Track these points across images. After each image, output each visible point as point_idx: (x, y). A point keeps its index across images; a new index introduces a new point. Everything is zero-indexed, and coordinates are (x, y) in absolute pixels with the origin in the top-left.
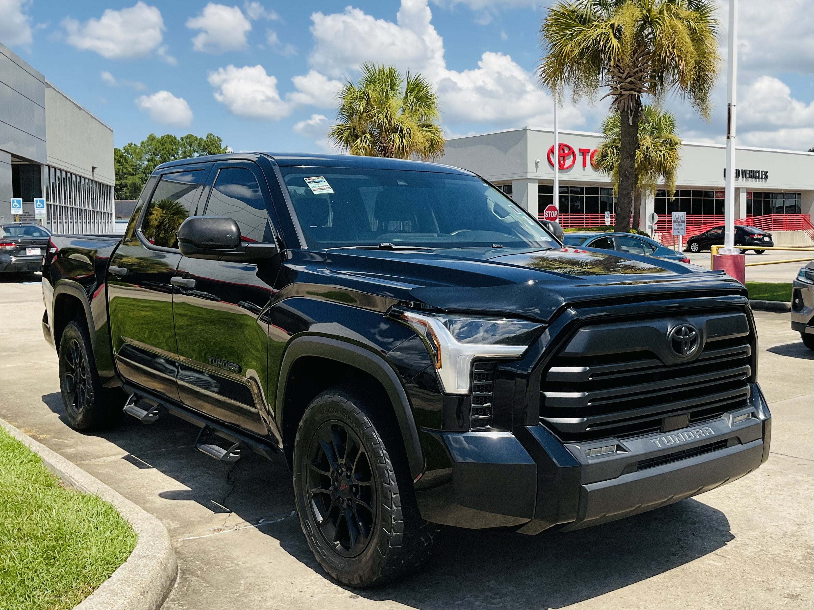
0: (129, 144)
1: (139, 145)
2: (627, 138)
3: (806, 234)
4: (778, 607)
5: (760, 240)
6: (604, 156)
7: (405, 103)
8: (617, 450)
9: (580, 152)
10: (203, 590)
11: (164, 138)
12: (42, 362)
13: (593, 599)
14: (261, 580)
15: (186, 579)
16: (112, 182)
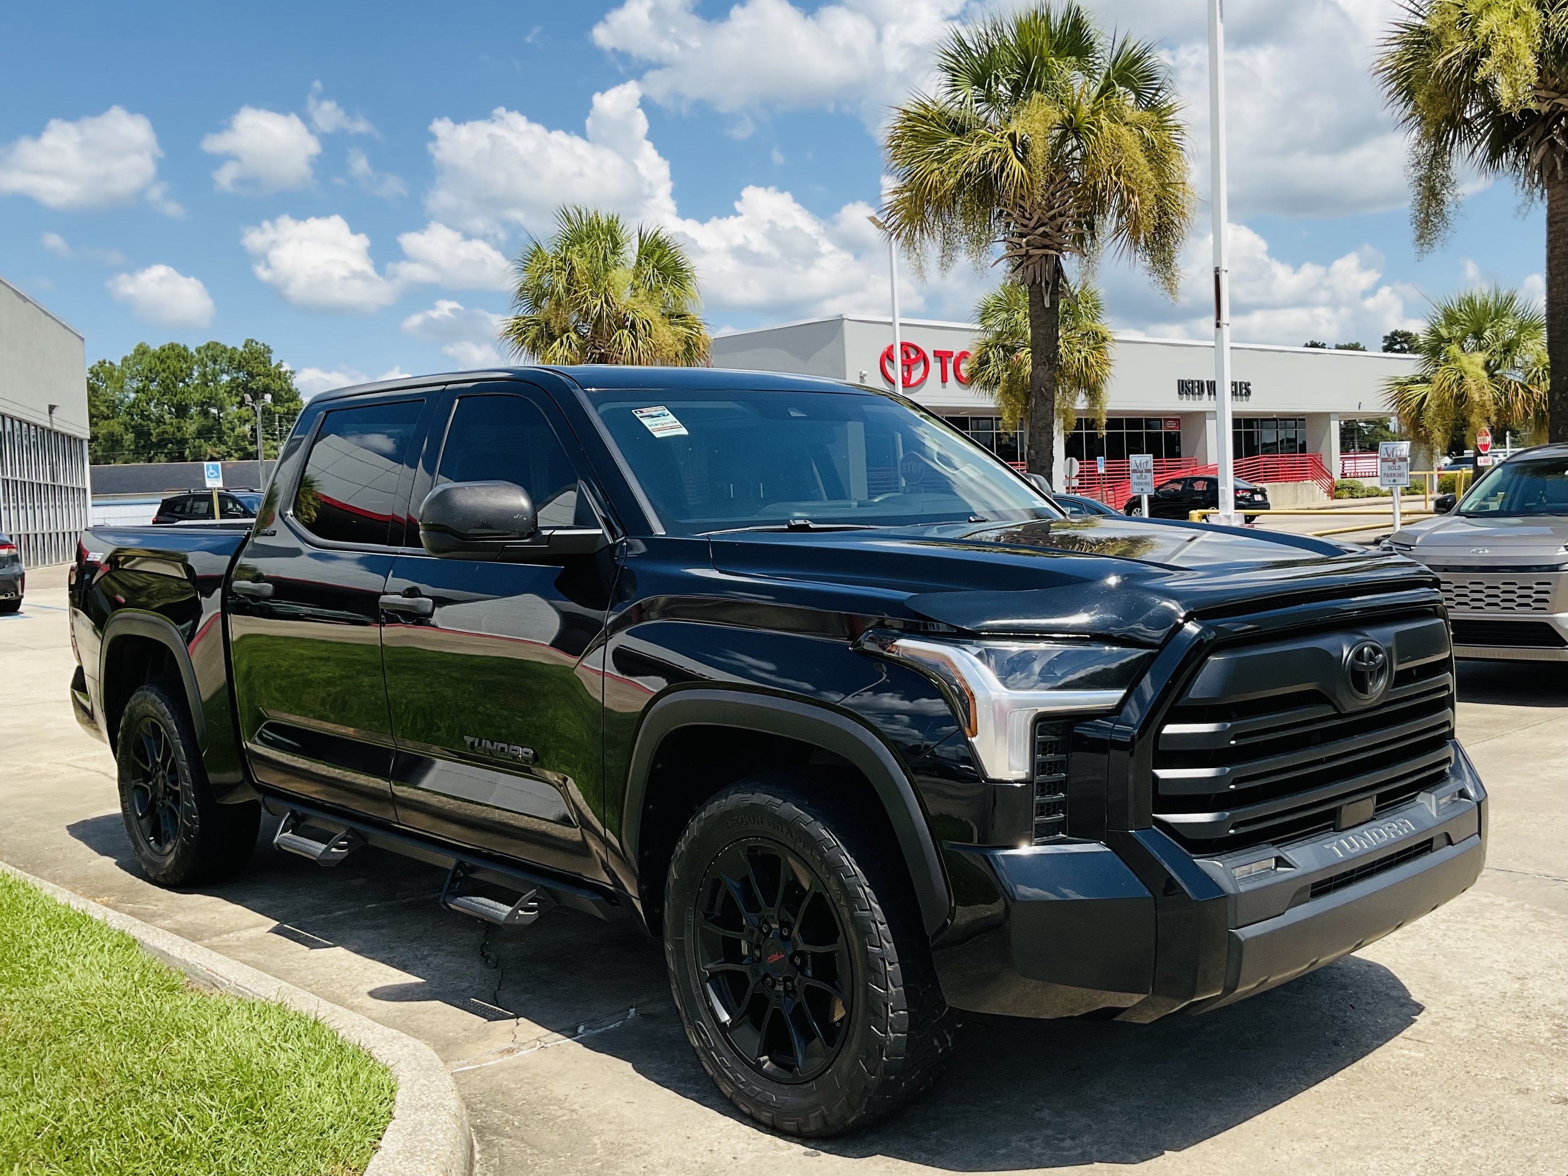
0: (99, 363)
1: (118, 363)
2: (1041, 331)
3: (1318, 487)
4: (1550, 1120)
5: (1248, 500)
6: (984, 362)
7: (637, 277)
8: (1277, 866)
9: (935, 356)
10: (532, 1161)
11: (164, 350)
12: (38, 765)
13: (1234, 1129)
14: (629, 1134)
15: (489, 1143)
16: (83, 431)
